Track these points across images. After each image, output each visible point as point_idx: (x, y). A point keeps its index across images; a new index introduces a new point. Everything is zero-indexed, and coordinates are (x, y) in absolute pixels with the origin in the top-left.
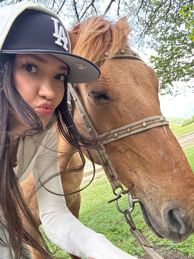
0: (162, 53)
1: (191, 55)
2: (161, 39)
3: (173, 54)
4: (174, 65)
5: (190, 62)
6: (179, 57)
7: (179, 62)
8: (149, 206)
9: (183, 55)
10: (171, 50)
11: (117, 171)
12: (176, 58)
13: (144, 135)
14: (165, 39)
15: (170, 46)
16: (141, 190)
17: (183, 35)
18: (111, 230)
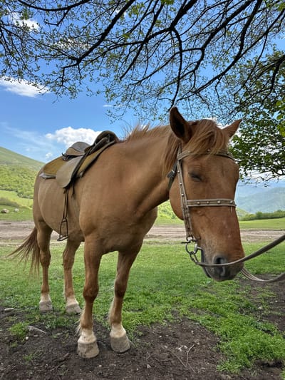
0: (247, 135)
1: (274, 147)
2: (249, 121)
3: (258, 141)
4: (254, 151)
5: (273, 153)
6: (262, 145)
7: (260, 150)
8: (206, 253)
9: (266, 145)
10: (257, 135)
11: (193, 226)
12: (258, 145)
13: (217, 209)
14: (253, 123)
15: (256, 131)
16: (204, 243)
17: (273, 124)
18: (144, 294)
